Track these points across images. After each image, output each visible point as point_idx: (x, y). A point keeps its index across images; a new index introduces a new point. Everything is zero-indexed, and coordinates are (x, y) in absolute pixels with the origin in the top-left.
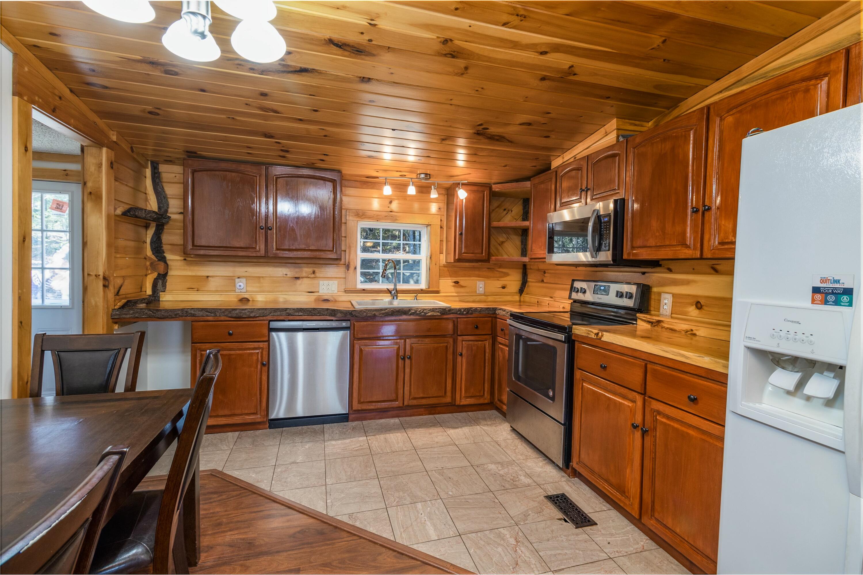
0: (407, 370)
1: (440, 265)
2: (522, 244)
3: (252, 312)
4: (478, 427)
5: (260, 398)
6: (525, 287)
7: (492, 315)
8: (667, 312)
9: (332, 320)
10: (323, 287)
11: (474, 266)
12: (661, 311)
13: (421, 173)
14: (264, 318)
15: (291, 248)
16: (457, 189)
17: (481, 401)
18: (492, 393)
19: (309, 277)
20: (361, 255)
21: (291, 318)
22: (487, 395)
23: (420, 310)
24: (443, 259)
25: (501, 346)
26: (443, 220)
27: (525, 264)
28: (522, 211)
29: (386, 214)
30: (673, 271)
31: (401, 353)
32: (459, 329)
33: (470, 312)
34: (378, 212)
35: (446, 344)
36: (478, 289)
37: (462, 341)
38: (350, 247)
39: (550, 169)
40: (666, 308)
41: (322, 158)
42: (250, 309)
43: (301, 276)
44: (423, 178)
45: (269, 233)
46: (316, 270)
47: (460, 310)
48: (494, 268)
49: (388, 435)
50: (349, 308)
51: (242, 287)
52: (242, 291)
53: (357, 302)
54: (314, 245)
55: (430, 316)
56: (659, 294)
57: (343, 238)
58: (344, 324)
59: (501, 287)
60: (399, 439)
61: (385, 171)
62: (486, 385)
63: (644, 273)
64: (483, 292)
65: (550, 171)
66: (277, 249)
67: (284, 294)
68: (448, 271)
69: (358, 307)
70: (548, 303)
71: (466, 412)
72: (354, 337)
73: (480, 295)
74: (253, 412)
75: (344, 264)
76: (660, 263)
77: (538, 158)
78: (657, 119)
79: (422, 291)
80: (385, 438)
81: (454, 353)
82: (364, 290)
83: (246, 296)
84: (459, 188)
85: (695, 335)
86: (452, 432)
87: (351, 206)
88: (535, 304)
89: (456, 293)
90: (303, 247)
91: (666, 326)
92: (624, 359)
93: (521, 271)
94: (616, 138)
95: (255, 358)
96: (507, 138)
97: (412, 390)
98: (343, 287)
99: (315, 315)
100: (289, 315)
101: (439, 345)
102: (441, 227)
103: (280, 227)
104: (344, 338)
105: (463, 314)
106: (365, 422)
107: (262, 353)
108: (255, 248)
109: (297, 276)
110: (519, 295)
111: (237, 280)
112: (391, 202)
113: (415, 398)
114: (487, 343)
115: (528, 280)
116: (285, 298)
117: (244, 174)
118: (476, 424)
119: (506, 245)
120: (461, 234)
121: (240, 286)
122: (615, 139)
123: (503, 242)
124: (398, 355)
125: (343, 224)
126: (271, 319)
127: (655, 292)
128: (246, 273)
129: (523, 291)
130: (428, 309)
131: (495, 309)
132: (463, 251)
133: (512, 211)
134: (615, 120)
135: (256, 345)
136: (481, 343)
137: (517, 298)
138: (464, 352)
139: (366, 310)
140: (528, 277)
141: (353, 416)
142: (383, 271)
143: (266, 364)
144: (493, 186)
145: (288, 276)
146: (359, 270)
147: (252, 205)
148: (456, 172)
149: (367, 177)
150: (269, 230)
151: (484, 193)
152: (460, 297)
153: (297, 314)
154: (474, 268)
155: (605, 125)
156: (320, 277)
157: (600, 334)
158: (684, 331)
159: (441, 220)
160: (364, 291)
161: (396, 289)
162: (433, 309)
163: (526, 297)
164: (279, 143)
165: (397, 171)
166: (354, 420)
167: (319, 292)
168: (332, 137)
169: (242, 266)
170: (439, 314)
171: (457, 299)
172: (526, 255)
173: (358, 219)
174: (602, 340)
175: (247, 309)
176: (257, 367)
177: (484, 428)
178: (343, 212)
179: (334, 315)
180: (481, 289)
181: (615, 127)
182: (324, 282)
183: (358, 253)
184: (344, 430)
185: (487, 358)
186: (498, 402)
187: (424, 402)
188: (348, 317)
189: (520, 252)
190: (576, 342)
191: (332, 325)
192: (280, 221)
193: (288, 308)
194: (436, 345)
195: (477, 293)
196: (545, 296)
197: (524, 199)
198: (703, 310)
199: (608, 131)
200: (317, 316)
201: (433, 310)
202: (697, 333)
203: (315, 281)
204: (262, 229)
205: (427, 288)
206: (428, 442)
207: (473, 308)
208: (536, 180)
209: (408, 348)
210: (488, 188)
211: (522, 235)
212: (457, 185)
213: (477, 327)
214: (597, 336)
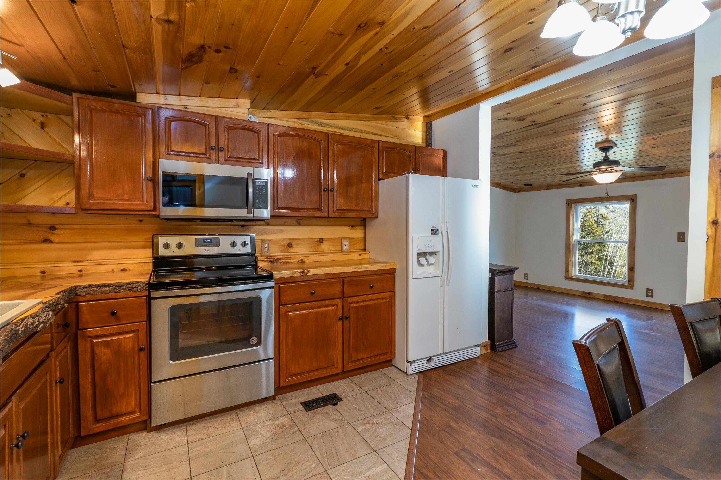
8: (268, 253)
12: (263, 253)
30: (270, 224)
37: (56, 357)
39: (134, 101)
40: (266, 249)
62: (71, 415)
63: (243, 226)
65: (137, 104)
85: (304, 262)
91: (284, 261)
92: (326, 282)
114: (69, 347)
155: (236, 98)
157: (306, 271)
158: (297, 261)
174: (308, 275)
181: (248, 106)
185: (70, 371)
199: (241, 105)
208: (98, 103)
214: (303, 273)
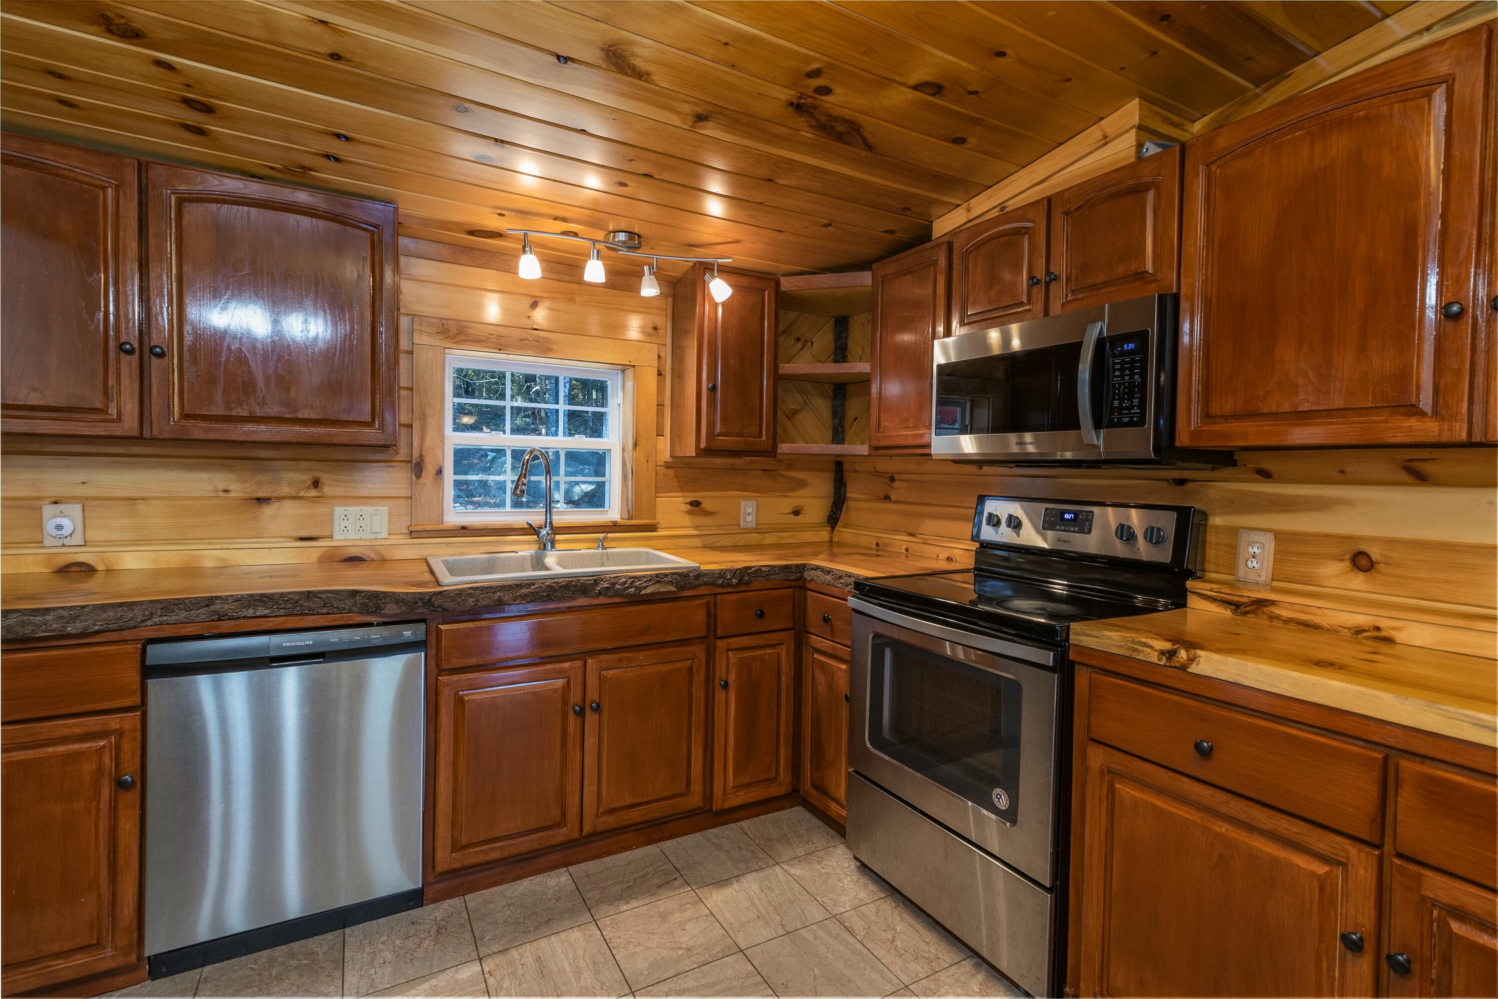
0: (591, 741)
1: (658, 464)
2: (834, 416)
3: (74, 619)
4: (777, 869)
5: (114, 893)
6: (841, 511)
7: (794, 584)
8: (1259, 575)
9: (370, 625)
10: (346, 523)
11: (733, 465)
12: (1241, 573)
13: (617, 228)
14: (126, 634)
15: (234, 413)
16: (707, 277)
17: (773, 791)
18: (796, 769)
19: (300, 498)
20: (455, 439)
21: (227, 626)
22: (784, 776)
23: (623, 580)
24: (664, 448)
25: (822, 658)
26: (663, 355)
27: (839, 459)
28: (832, 346)
29: (524, 334)
30: (1275, 476)
31: (575, 697)
32: (719, 623)
33: (747, 578)
34: (501, 329)
35: (689, 662)
36: (742, 517)
37: (728, 650)
38: (423, 417)
39: (930, 240)
40: (1255, 564)
41: (332, 151)
42: (63, 608)
43: (275, 495)
44: (624, 242)
45: (153, 367)
46: (324, 477)
47: (722, 574)
48: (776, 470)
49: (543, 943)
50: (421, 584)
51: (66, 531)
52: (67, 542)
53: (446, 563)
54: (312, 408)
55: (651, 594)
56: (1234, 532)
57: (403, 393)
58: (408, 633)
59: (790, 511)
60: (580, 952)
61: (524, 213)
62: (782, 750)
63: (1181, 482)
64: (753, 525)
65: (928, 245)
66: (185, 416)
67: (218, 547)
68: (676, 476)
69: (449, 581)
70: (904, 547)
71: (735, 821)
72: (438, 665)
73: (748, 531)
74: (85, 943)
75: (407, 462)
76: (1235, 458)
77: (909, 209)
78: (1221, 113)
79: (614, 527)
80: (538, 960)
81: (709, 679)
82: (464, 528)
83: (82, 558)
84: (713, 277)
85: (1389, 640)
86: (717, 898)
87: (426, 309)
88: (871, 549)
89: (695, 527)
90: (275, 410)
91: (1286, 614)
92: (1287, 734)
93: (830, 475)
94: (1134, 148)
95: (88, 767)
96: (865, 134)
97: (604, 791)
98: (403, 524)
99: (312, 613)
100: (221, 617)
101: (670, 667)
102: (660, 374)
103: (194, 350)
104: (408, 674)
105: (729, 585)
106: (474, 899)
107: (118, 747)
108: (103, 411)
109: (260, 494)
110: (830, 528)
111: (48, 510)
112: (534, 305)
113: (611, 811)
114: (783, 649)
115: (848, 495)
116: (221, 559)
117: (57, 175)
118: (771, 862)
119: (800, 417)
120: (713, 389)
121: (59, 527)
122: (1133, 151)
123: (795, 412)
124: (565, 703)
125: (402, 355)
126: (153, 635)
127: (1217, 528)
128: (83, 486)
129: (838, 520)
130: (644, 576)
131: (802, 568)
132: (718, 430)
133: (812, 344)
134: (1135, 104)
135: (93, 723)
136: (771, 651)
137: (824, 535)
138: (732, 677)
139: (475, 589)
140: (848, 489)
141: (439, 886)
142: (519, 479)
143: (133, 782)
144: (783, 280)
145: (233, 494)
146: (449, 476)
147: (91, 275)
148: (706, 233)
149: (472, 233)
150: (154, 359)
151: (764, 296)
152: (705, 538)
153: (250, 612)
154: (733, 469)
155: (1102, 119)
156: (334, 497)
157: (1183, 654)
158: (1349, 629)
159: (659, 357)
160: (464, 530)
161: (551, 523)
162: (657, 576)
163: (844, 533)
164: (169, 67)
165: (556, 219)
166: (439, 898)
167: (331, 537)
168: (360, 66)
169: (68, 467)
170: (675, 589)
171: (698, 542)
172: (844, 441)
173: (445, 344)
174: (1190, 670)
175: (54, 609)
176: (97, 796)
177: (792, 871)
178: (404, 322)
179: (376, 611)
180: (749, 518)
181: (1136, 120)
182: (349, 508)
183: (446, 434)
184: (410, 944)
185: (783, 686)
186: (814, 792)
187: (635, 816)
188: (421, 611)
189: (829, 435)
190: (1077, 666)
191: (370, 639)
192: (195, 332)
193: (217, 598)
194: (665, 668)
195: (742, 526)
196: (897, 531)
197: (836, 319)
198: (1378, 572)
199: (1110, 131)
200: (319, 614)
201: (659, 578)
202: (1399, 637)
203: (320, 509)
204: (131, 352)
205: (626, 516)
206: (664, 953)
207: (750, 568)
208: (890, 267)
209: (592, 682)
210: (773, 284)
211: (835, 397)
212: (707, 268)
213: (761, 615)
214: (1169, 659)
